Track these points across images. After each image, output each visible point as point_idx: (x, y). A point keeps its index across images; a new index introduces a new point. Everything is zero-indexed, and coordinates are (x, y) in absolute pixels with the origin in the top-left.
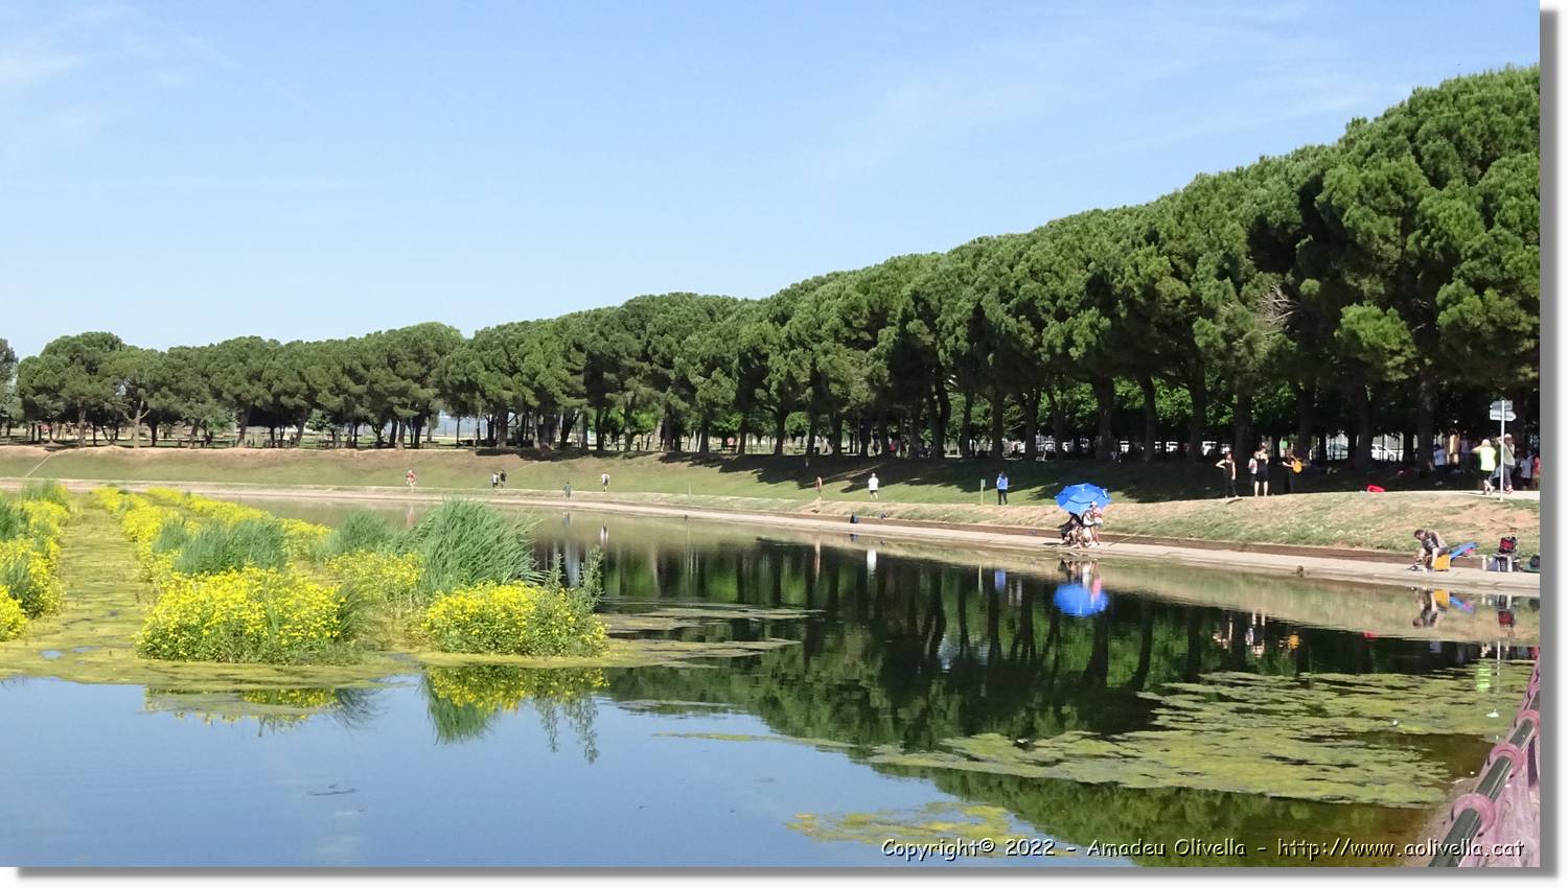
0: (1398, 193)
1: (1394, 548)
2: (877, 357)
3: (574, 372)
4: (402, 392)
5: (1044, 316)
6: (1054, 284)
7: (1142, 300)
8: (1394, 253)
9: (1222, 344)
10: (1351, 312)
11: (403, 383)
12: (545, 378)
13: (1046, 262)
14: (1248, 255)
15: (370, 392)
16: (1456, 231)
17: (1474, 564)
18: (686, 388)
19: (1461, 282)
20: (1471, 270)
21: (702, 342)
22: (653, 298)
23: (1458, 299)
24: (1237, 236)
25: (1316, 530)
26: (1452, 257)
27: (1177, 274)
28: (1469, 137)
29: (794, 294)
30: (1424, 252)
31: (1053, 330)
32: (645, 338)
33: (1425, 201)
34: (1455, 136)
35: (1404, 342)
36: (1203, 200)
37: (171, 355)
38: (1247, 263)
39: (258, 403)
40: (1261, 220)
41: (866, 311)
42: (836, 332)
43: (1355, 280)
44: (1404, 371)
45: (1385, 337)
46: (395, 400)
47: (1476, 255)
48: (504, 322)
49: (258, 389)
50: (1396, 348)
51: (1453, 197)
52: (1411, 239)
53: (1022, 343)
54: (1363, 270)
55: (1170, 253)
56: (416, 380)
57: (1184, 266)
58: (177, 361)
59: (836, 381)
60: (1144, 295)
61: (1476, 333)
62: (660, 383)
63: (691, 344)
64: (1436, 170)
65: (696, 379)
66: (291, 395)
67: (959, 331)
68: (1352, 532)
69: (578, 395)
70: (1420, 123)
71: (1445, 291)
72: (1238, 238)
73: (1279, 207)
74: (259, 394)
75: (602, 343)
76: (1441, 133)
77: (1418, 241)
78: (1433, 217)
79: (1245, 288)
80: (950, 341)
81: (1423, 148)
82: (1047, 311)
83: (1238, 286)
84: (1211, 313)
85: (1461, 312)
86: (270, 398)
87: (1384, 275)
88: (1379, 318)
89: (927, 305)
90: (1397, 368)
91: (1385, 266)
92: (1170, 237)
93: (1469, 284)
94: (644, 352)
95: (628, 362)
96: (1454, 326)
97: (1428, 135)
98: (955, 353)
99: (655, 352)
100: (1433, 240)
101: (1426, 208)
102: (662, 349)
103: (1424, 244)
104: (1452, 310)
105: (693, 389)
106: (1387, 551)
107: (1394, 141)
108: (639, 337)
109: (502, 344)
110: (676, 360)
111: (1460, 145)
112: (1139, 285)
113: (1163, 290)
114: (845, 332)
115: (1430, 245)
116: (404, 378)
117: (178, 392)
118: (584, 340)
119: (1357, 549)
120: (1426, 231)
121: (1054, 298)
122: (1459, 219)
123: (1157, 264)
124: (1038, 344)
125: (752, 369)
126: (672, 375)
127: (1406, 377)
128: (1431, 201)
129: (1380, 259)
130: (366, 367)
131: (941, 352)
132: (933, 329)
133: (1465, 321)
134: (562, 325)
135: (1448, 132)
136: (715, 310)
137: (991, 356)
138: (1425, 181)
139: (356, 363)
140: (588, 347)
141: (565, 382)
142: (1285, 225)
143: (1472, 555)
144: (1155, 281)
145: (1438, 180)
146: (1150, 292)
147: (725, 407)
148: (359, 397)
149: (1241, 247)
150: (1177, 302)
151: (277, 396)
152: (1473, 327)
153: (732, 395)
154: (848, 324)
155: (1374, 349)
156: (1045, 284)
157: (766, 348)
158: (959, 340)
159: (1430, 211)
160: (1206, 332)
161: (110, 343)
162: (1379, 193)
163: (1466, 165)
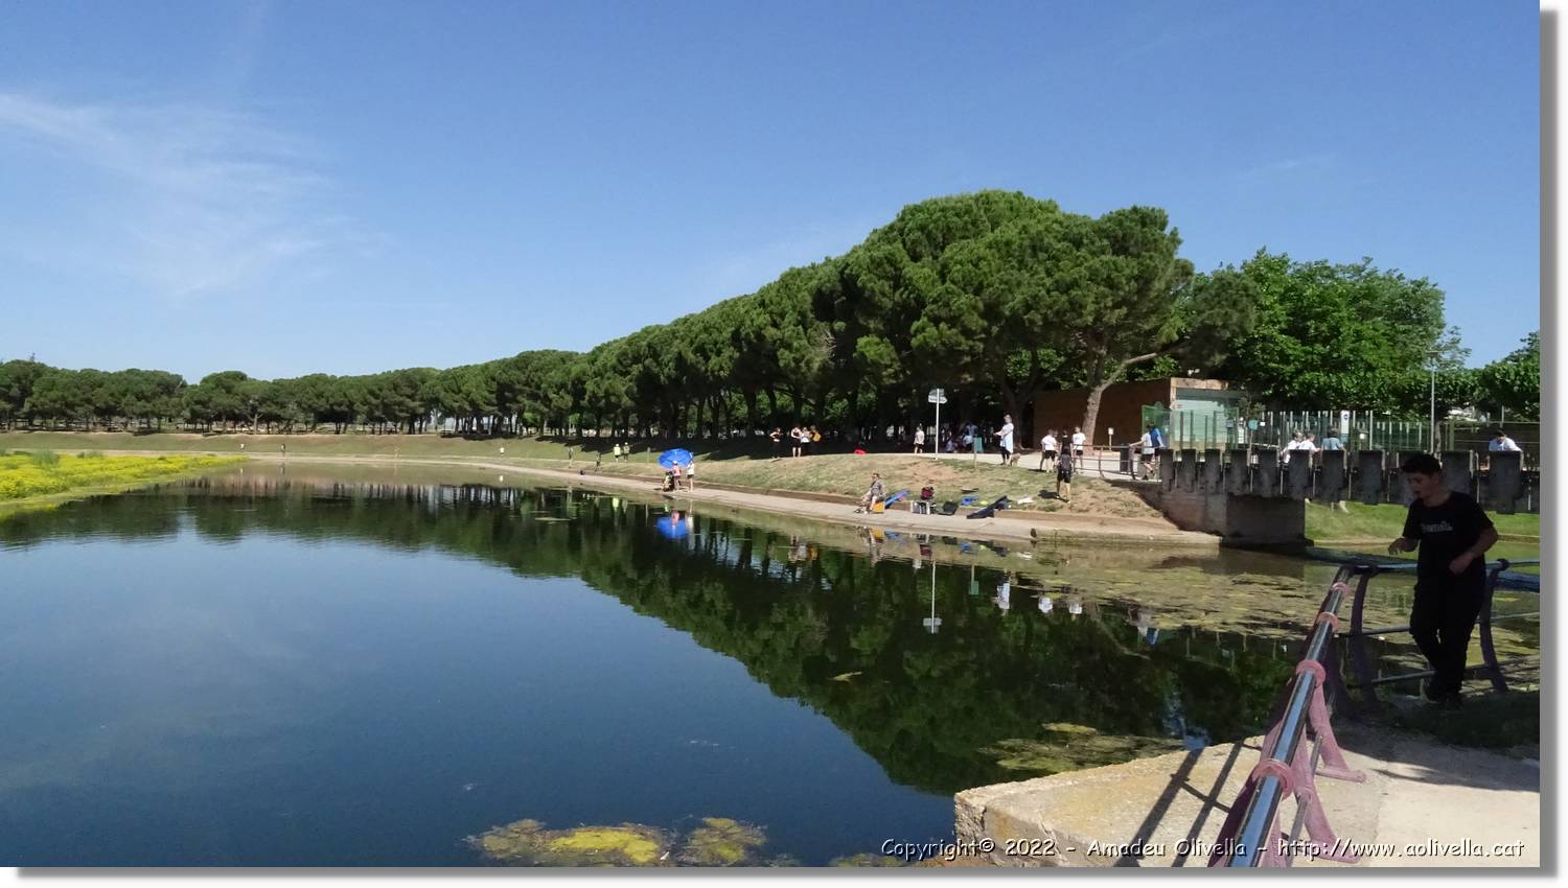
0: (892, 265)
1: (855, 494)
2: (631, 381)
3: (492, 392)
4: (400, 404)
5: (710, 354)
6: (715, 335)
7: (755, 341)
8: (888, 303)
9: (793, 364)
10: (862, 341)
11: (401, 399)
12: (475, 396)
13: (712, 323)
14: (812, 311)
15: (383, 403)
16: (923, 287)
17: (905, 507)
18: (547, 400)
19: (925, 319)
20: (932, 311)
21: (556, 376)
22: (533, 352)
23: (923, 329)
24: (806, 300)
25: (812, 480)
26: (921, 303)
27: (775, 325)
28: (934, 231)
29: (600, 349)
30: (904, 301)
31: (714, 360)
32: (527, 373)
33: (906, 270)
34: (926, 231)
35: (893, 360)
36: (791, 281)
37: (274, 383)
38: (811, 316)
39: (322, 410)
40: (819, 291)
41: (630, 356)
42: (614, 368)
43: (865, 321)
44: (893, 378)
45: (881, 356)
46: (397, 407)
47: (935, 302)
48: (456, 366)
49: (322, 402)
50: (889, 363)
51: (923, 267)
52: (898, 293)
53: (698, 370)
54: (870, 315)
55: (771, 313)
56: (409, 397)
57: (778, 320)
58: (276, 387)
59: (614, 394)
60: (756, 338)
61: (934, 352)
62: (534, 397)
63: (550, 377)
64: (915, 252)
65: (552, 396)
66: (340, 405)
67: (671, 364)
68: (832, 482)
69: (493, 405)
70: (907, 224)
71: (915, 325)
72: (806, 301)
73: (829, 281)
74: (322, 405)
75: (504, 376)
76: (918, 229)
77: (901, 295)
78: (911, 279)
79: (809, 331)
80: (666, 370)
81: (907, 239)
82: (712, 351)
83: (805, 329)
84: (788, 347)
85: (924, 337)
86: (328, 407)
87: (883, 318)
88: (878, 344)
89: (655, 351)
90: (889, 376)
91: (883, 313)
92: (772, 303)
93: (930, 319)
94: (527, 381)
95: (518, 387)
96: (921, 347)
97: (910, 231)
98: (669, 377)
99: (532, 381)
100: (909, 294)
101: (906, 273)
102: (536, 380)
103: (904, 296)
104: (920, 337)
105: (551, 401)
106: (851, 497)
107: (890, 236)
108: (524, 373)
109: (454, 378)
110: (543, 386)
111: (929, 236)
112: (753, 332)
113: (767, 335)
114: (620, 368)
115: (908, 297)
116: (402, 396)
117: (277, 404)
118: (497, 375)
119: (833, 494)
120: (906, 289)
121: (716, 343)
122: (925, 279)
123: (763, 319)
124: (707, 371)
125: (578, 390)
126: (541, 393)
127: (894, 382)
128: (911, 270)
129: (881, 308)
130: (381, 390)
131: (662, 377)
132: (659, 364)
133: (927, 343)
134: (486, 366)
135: (922, 228)
136: (566, 358)
137: (685, 378)
138: (907, 258)
139: (375, 388)
140: (497, 379)
141: (486, 398)
142: (832, 292)
143: (905, 501)
144: (761, 329)
145: (915, 258)
146: (760, 336)
147: (567, 411)
148: (377, 406)
149: (807, 306)
150: (775, 342)
151: (331, 405)
152: (932, 347)
153: (570, 404)
154: (621, 363)
155: (875, 364)
156: (711, 335)
157: (584, 378)
158: (670, 370)
159: (908, 276)
160: (785, 357)
161: (241, 377)
162: (880, 265)
163: (932, 249)
